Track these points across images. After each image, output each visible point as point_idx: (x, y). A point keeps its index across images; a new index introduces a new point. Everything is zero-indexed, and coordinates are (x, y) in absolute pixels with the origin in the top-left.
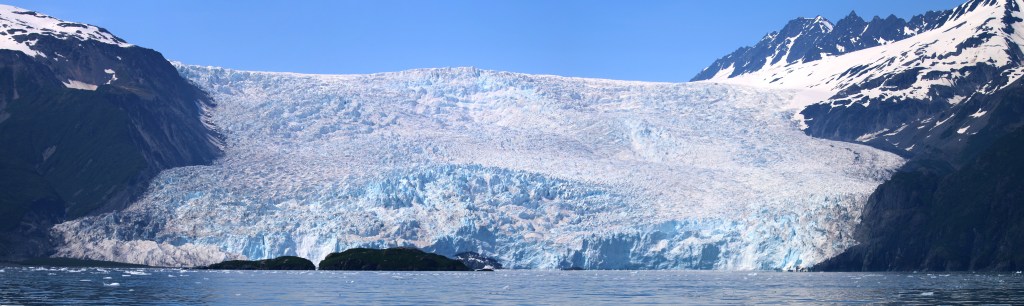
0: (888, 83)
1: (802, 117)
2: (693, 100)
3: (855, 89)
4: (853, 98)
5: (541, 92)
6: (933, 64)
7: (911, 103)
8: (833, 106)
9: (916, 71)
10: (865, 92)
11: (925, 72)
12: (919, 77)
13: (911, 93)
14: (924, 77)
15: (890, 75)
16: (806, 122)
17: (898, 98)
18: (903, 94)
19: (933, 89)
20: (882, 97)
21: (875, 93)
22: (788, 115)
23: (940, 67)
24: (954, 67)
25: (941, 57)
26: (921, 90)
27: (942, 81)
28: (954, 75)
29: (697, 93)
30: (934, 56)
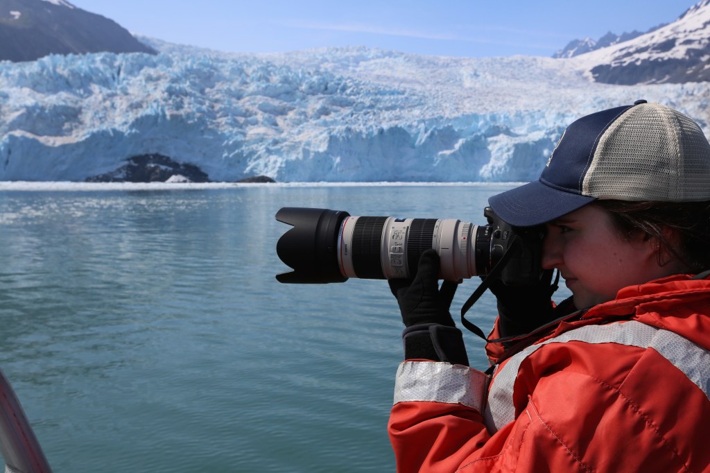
0: (654, 49)
1: (590, 74)
2: (513, 65)
3: (629, 54)
4: (628, 60)
5: (407, 59)
6: (686, 36)
7: (672, 62)
8: (613, 65)
9: (674, 40)
10: (636, 56)
11: (681, 41)
12: (677, 43)
13: (672, 54)
14: (681, 44)
15: (654, 44)
16: (594, 77)
17: (662, 58)
18: (666, 55)
19: (688, 52)
20: (649, 58)
21: (644, 56)
22: (580, 73)
23: (691, 37)
24: (703, 36)
25: (691, 32)
26: (679, 52)
27: (695, 46)
28: (703, 41)
29: (516, 61)
30: (685, 31)
